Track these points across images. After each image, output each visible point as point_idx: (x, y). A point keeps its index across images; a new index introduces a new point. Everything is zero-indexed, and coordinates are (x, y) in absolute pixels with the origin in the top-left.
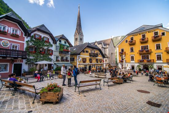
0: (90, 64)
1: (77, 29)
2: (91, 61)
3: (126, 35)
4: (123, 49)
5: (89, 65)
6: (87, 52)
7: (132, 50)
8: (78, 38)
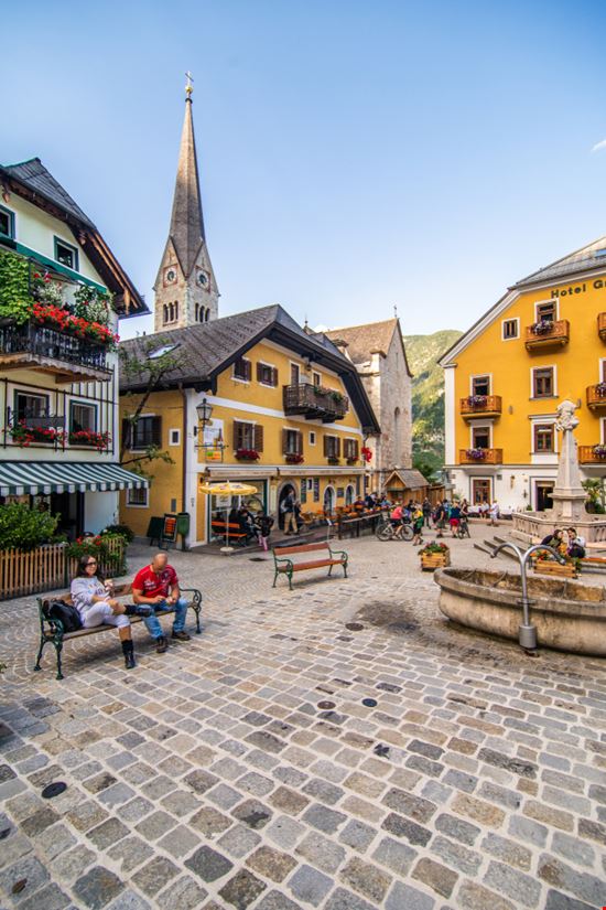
0: (287, 470)
1: (172, 239)
2: (292, 447)
3: (511, 289)
4: (485, 380)
5: (281, 484)
6: (267, 374)
7: (543, 385)
8: (183, 306)
